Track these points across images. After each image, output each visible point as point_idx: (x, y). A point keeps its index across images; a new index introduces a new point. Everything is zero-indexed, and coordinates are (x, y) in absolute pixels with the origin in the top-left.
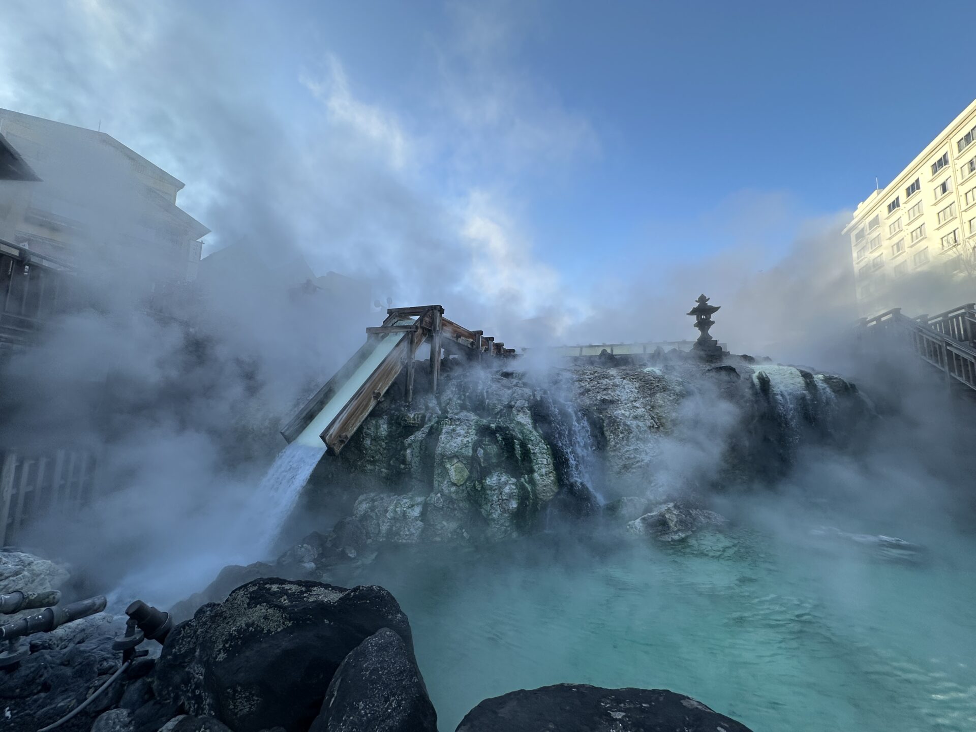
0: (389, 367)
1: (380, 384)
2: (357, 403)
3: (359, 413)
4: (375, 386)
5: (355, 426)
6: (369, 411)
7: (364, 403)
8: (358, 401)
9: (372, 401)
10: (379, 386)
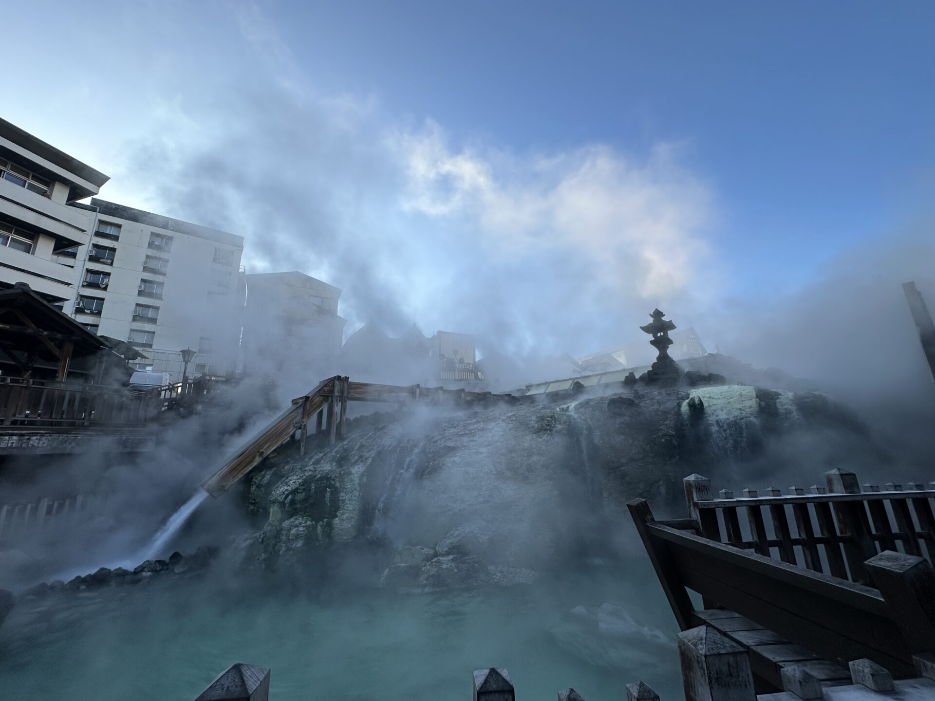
0: (278, 431)
1: (267, 444)
2: (237, 462)
3: (241, 467)
4: (261, 446)
5: (237, 478)
6: (253, 466)
7: (248, 460)
8: (239, 460)
9: (256, 457)
10: (266, 446)
